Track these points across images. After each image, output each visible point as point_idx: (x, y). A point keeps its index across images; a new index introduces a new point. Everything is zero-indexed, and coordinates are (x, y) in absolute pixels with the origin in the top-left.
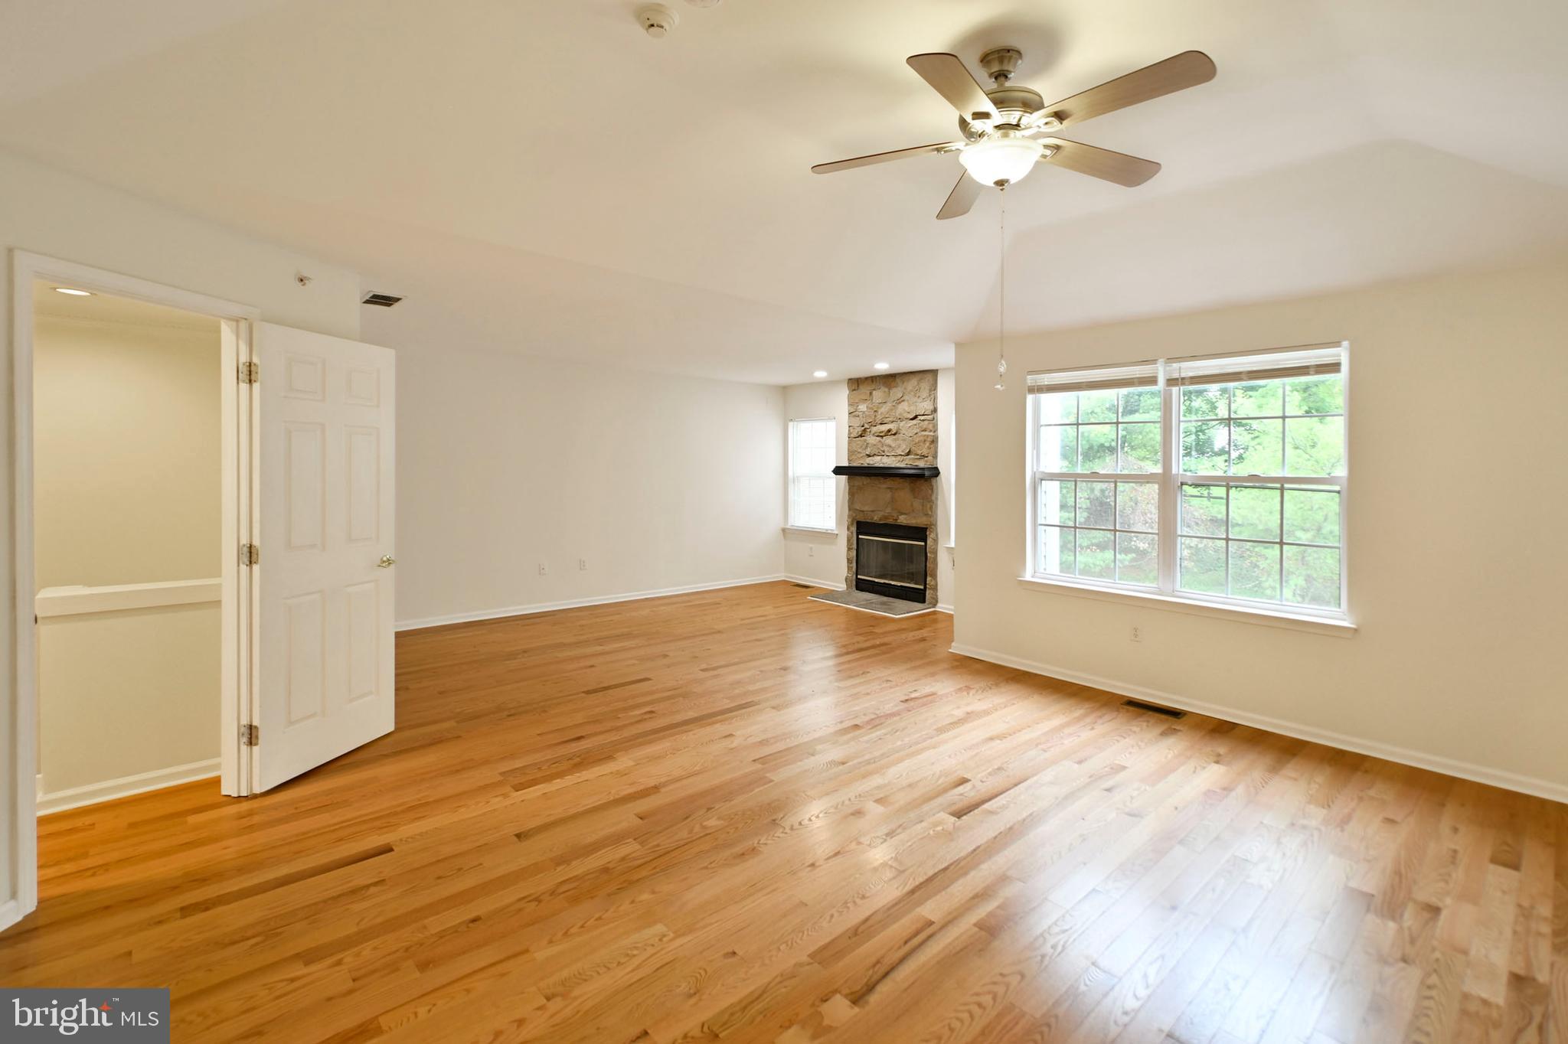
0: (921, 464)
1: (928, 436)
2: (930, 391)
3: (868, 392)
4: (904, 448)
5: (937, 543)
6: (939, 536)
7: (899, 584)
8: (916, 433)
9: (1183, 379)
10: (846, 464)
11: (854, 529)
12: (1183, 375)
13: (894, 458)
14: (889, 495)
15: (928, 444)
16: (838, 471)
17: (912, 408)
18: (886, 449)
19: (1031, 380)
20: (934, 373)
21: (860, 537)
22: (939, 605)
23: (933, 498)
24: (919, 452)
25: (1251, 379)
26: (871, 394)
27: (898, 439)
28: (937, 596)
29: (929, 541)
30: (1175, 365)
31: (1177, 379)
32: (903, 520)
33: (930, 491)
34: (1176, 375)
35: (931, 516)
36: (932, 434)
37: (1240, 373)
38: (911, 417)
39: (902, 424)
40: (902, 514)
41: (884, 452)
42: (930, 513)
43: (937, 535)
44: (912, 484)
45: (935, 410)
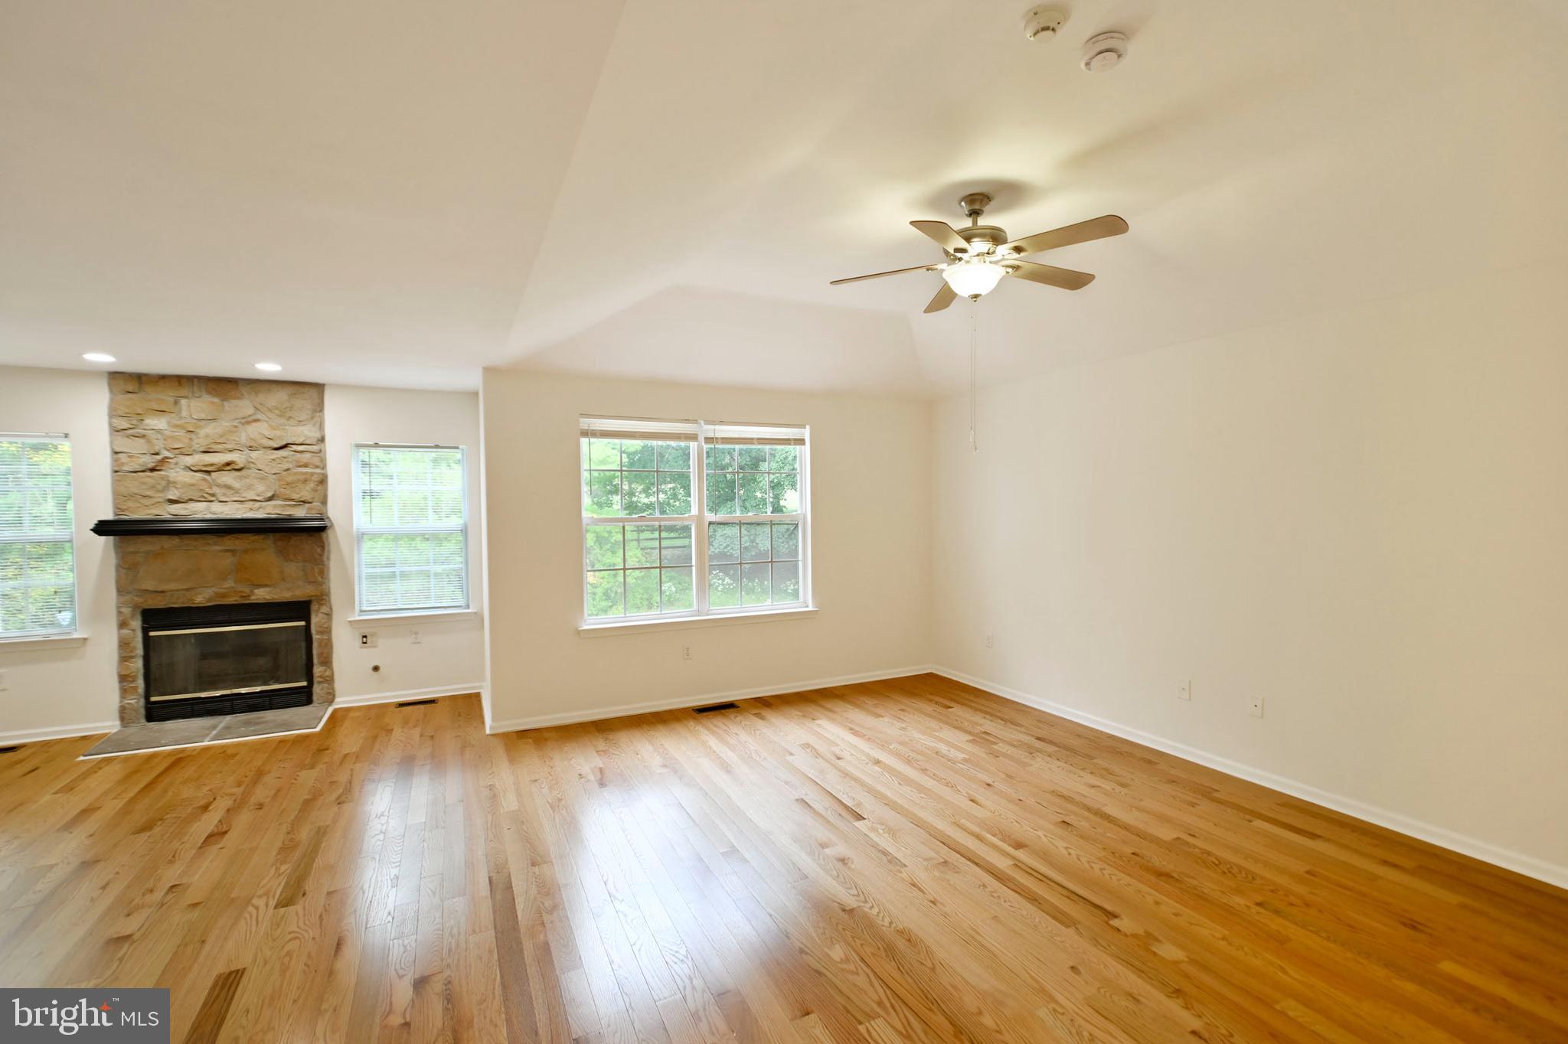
0: (300, 512)
1: (312, 474)
2: (315, 411)
3: (172, 399)
4: (262, 489)
5: (331, 619)
6: (334, 609)
7: (258, 689)
8: (288, 470)
9: (717, 438)
10: (109, 516)
11: (137, 624)
12: (718, 435)
13: (237, 505)
14: (228, 561)
15: (312, 485)
16: (102, 528)
17: (278, 433)
18: (215, 490)
19: (586, 423)
20: (319, 388)
21: (152, 634)
22: (337, 700)
23: (325, 559)
24: (295, 496)
25: (759, 444)
26: (176, 403)
27: (246, 477)
28: (333, 689)
29: (314, 620)
30: (712, 427)
31: (713, 438)
32: (262, 595)
33: (319, 550)
34: (711, 435)
35: (321, 584)
36: (318, 471)
37: (752, 439)
38: (276, 446)
39: (254, 455)
40: (259, 586)
41: (213, 495)
42: (320, 579)
43: (331, 609)
44: (280, 543)
45: (322, 440)
